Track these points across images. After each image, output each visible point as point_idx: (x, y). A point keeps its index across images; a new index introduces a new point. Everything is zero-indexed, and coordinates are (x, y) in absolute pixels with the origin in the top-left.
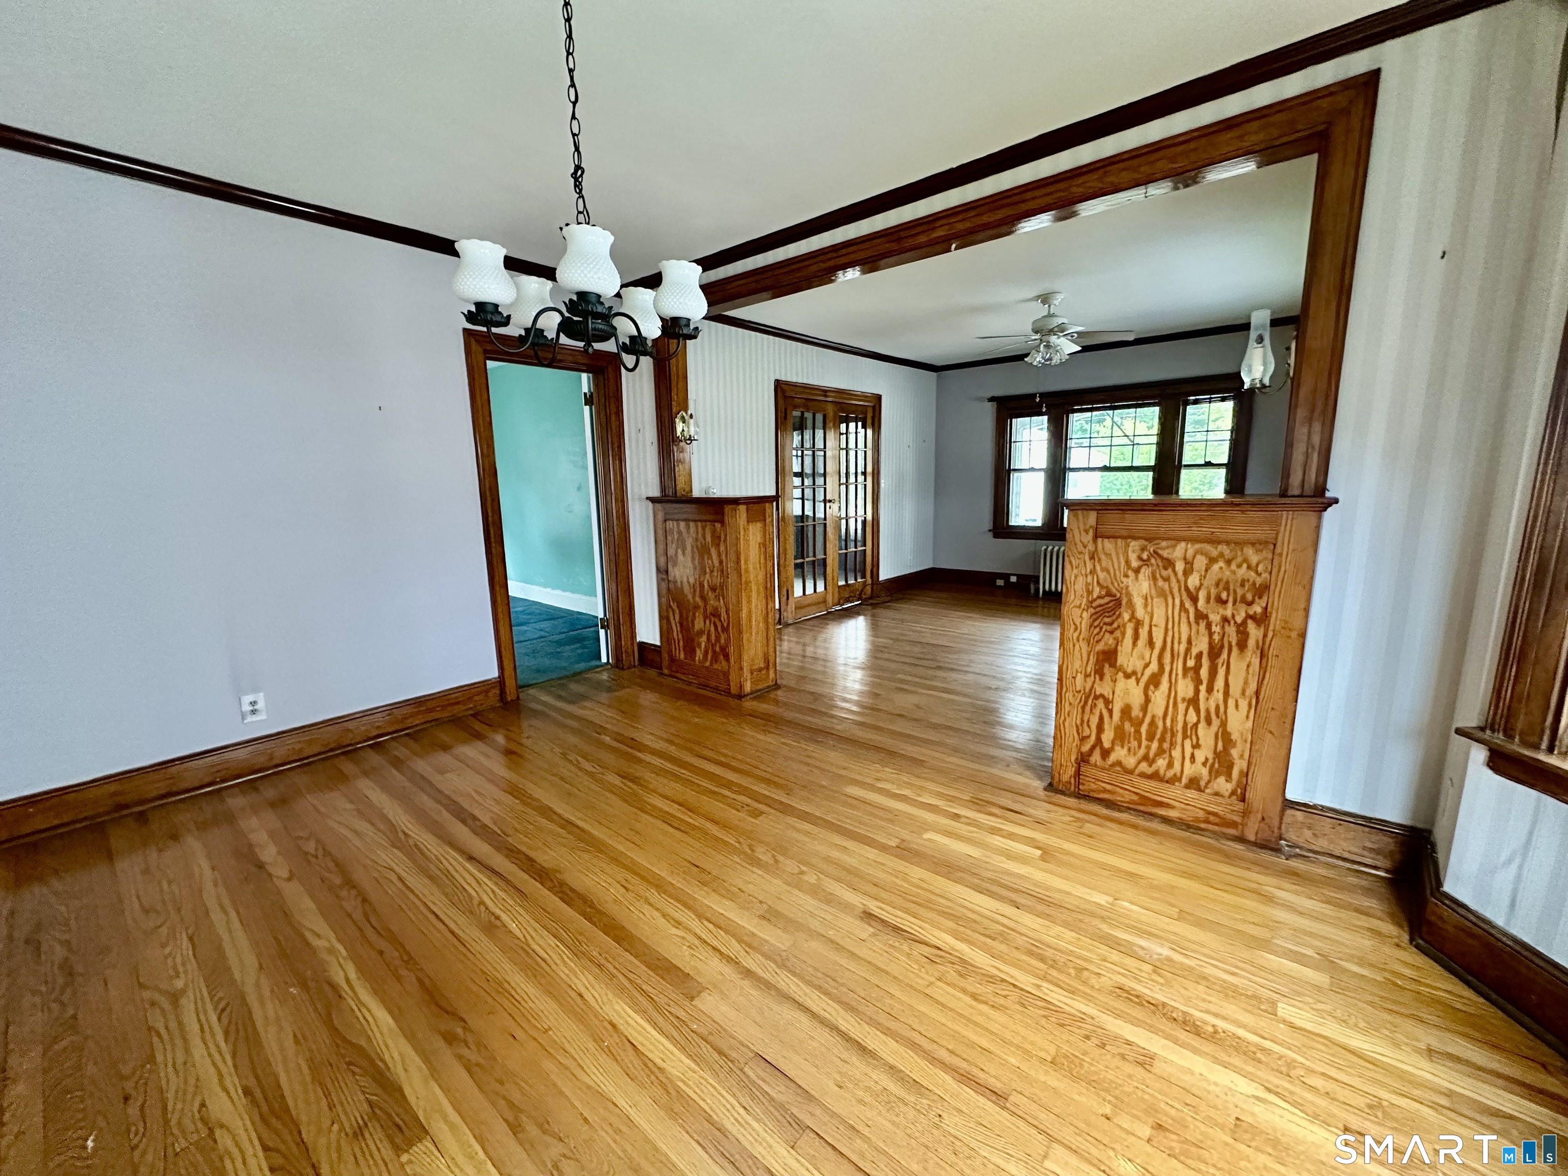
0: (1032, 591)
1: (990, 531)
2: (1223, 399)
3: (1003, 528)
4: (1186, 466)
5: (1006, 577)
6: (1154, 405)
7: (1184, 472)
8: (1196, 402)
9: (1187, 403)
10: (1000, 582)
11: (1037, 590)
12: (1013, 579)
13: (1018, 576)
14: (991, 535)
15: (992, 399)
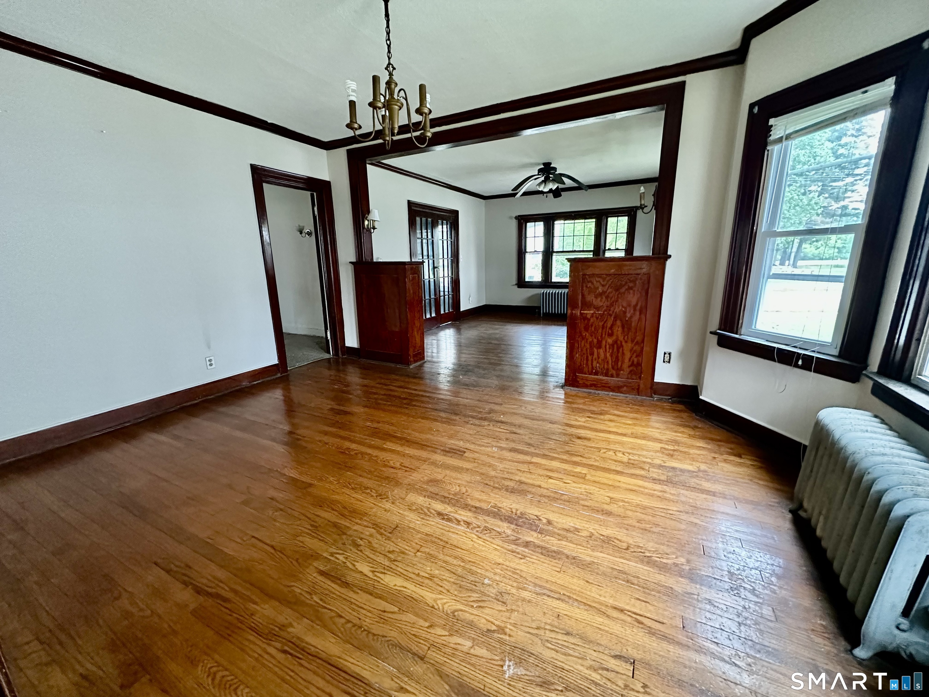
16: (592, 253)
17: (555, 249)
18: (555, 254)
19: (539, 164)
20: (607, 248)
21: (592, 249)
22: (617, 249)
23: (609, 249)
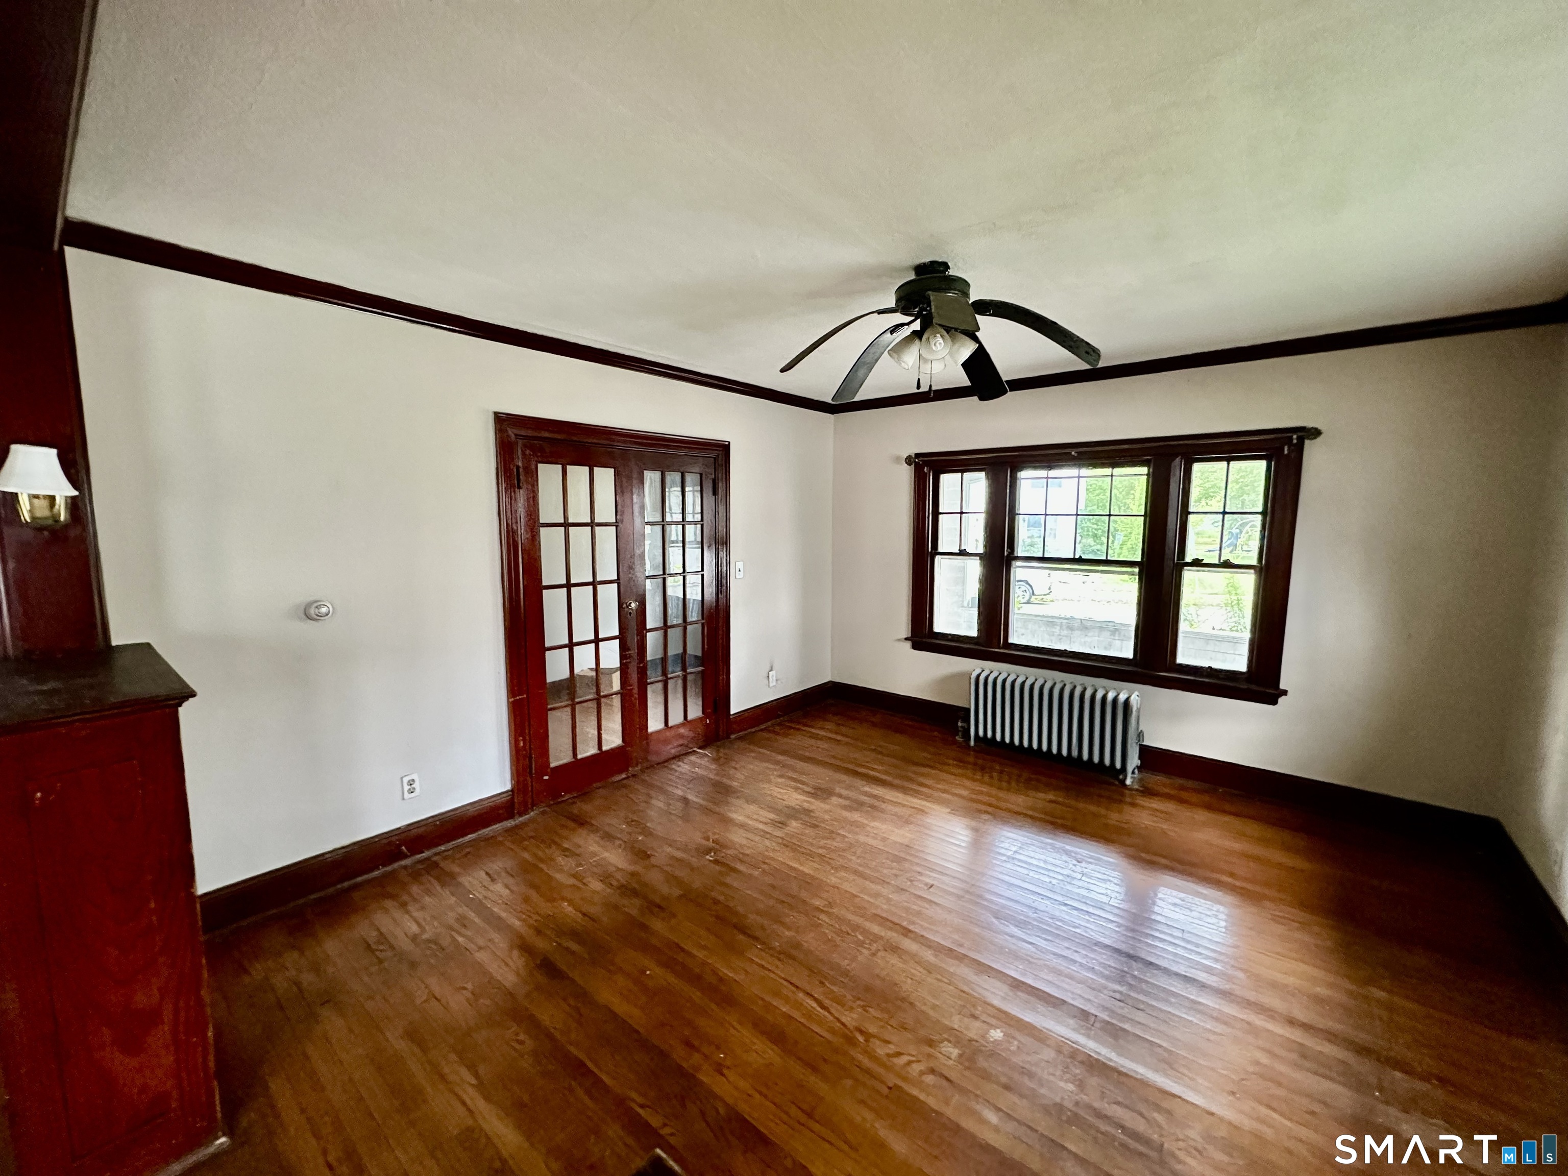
16: (1137, 570)
17: (1020, 551)
18: (1019, 563)
19: (894, 271)
20: (1188, 559)
21: (1138, 559)
22: (1227, 565)
23: (1197, 563)
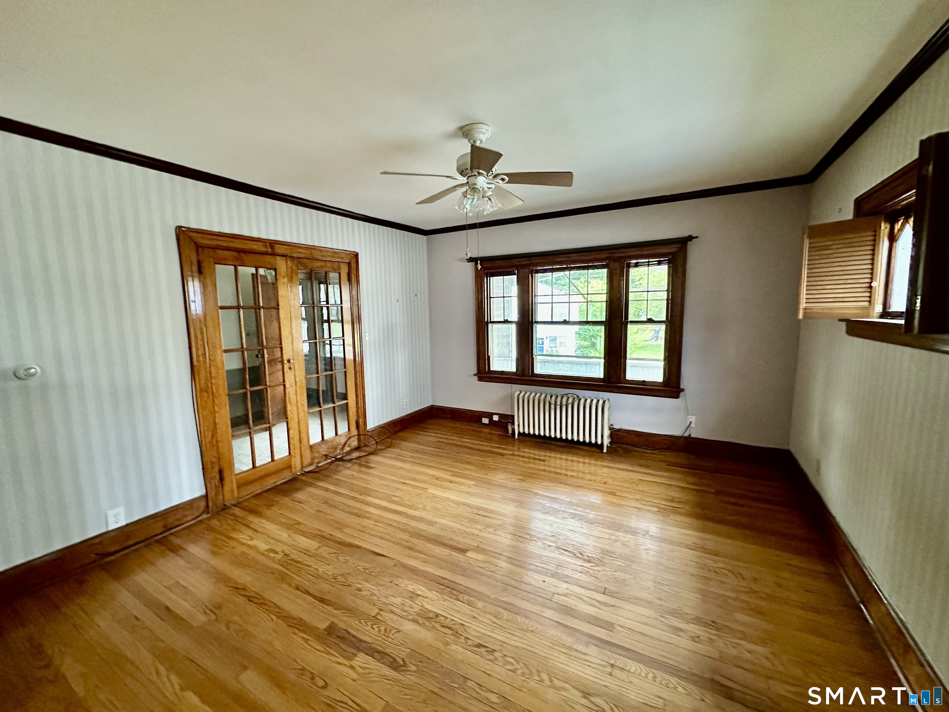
0: (510, 431)
1: (475, 375)
2: (659, 263)
3: (485, 373)
4: (631, 322)
5: (489, 415)
6: (603, 267)
7: (630, 327)
8: (637, 265)
9: (629, 266)
10: (485, 421)
11: (513, 430)
12: (496, 418)
13: (500, 415)
14: (476, 378)
15: (471, 260)
